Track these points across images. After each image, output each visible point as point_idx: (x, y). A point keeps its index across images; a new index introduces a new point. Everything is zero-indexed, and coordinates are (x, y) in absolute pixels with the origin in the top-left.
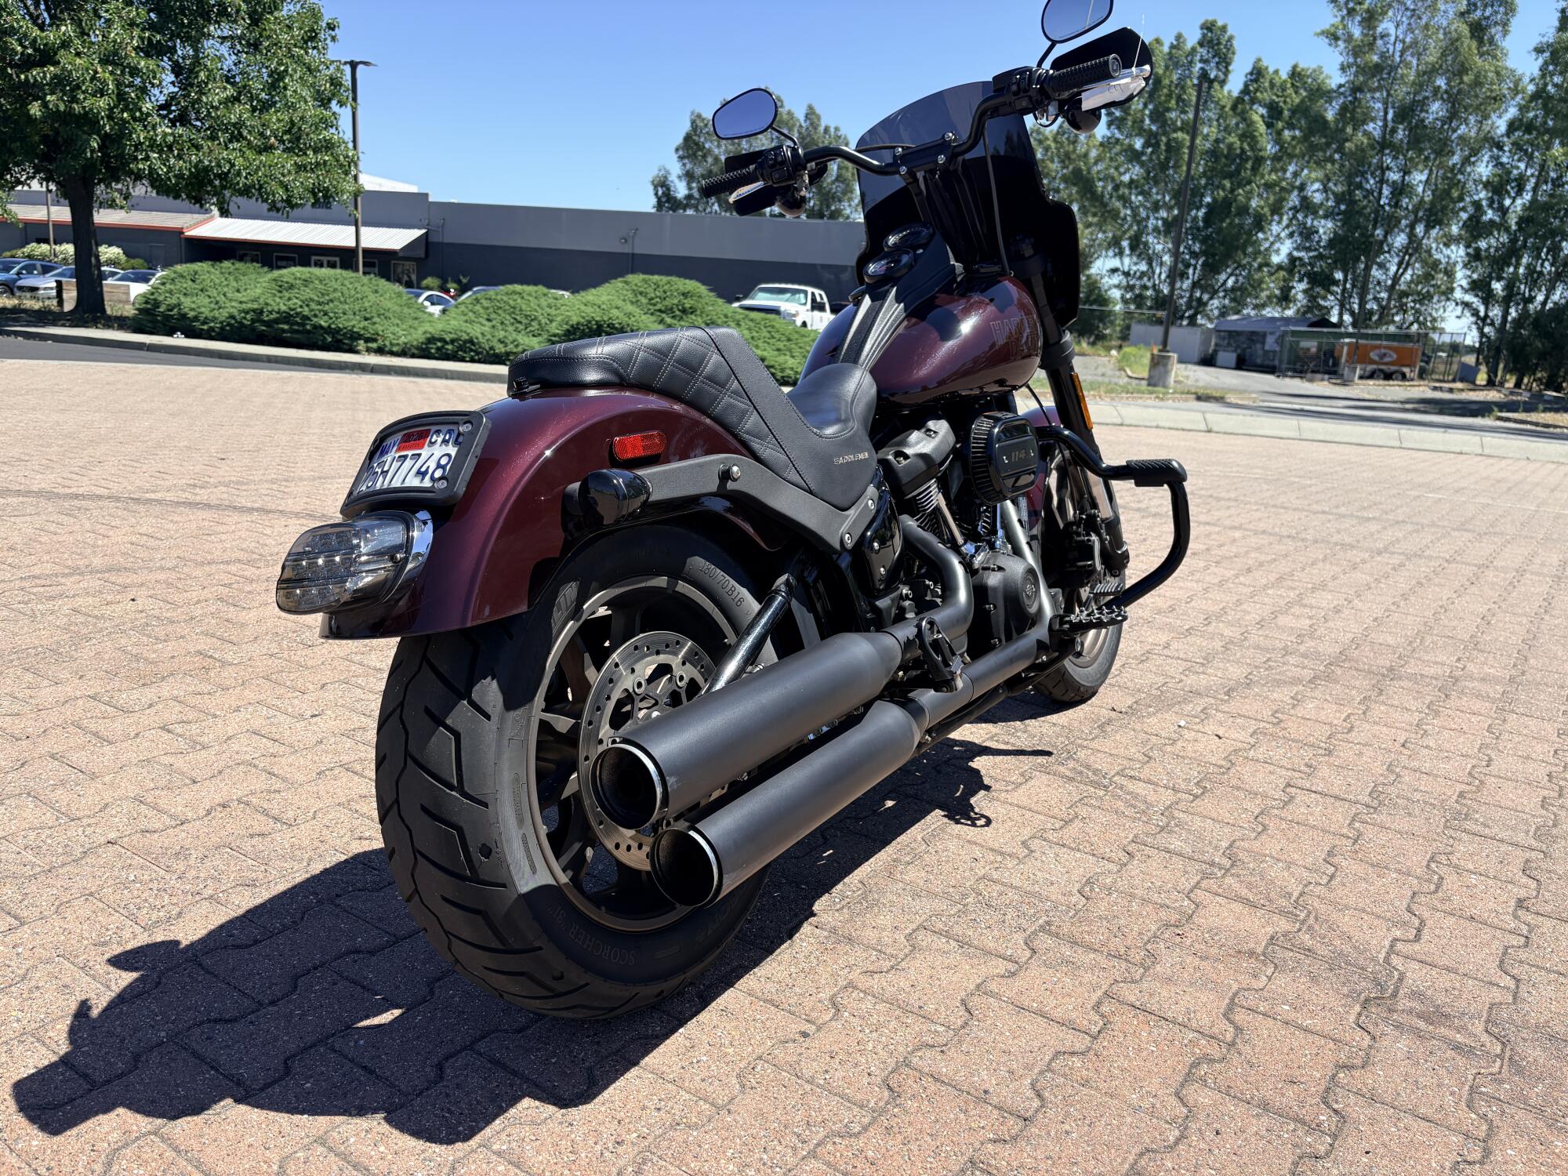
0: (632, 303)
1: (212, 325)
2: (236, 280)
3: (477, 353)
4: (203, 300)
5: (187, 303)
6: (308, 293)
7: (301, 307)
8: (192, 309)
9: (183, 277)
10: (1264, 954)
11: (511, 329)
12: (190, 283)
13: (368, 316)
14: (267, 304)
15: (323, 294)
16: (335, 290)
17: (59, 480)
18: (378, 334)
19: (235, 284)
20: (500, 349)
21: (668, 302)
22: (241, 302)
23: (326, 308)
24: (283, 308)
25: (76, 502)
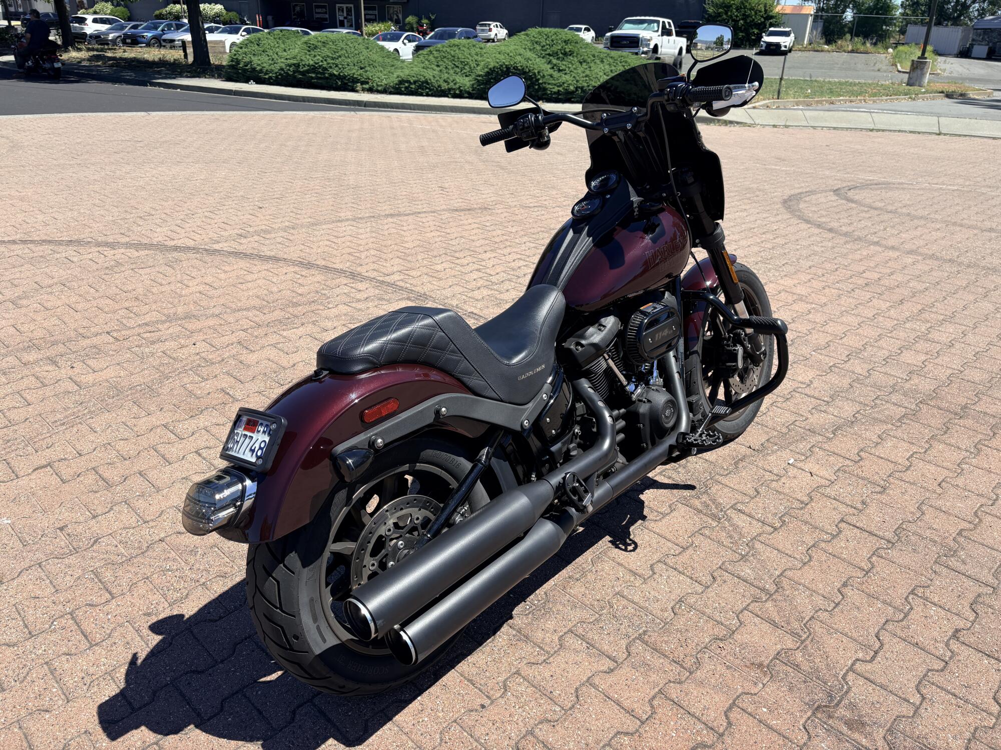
0: (530, 50)
1: (270, 75)
2: (284, 43)
3: (430, 90)
4: (265, 58)
5: (256, 60)
6: (326, 52)
7: (322, 61)
8: (259, 65)
9: (252, 42)
10: (768, 667)
11: (452, 72)
12: (256, 46)
13: (362, 66)
14: (302, 60)
15: (335, 52)
16: (342, 49)
17: (169, 233)
18: (369, 79)
19: (283, 46)
20: (445, 86)
21: (555, 48)
22: (287, 59)
23: (337, 62)
25: (176, 254)
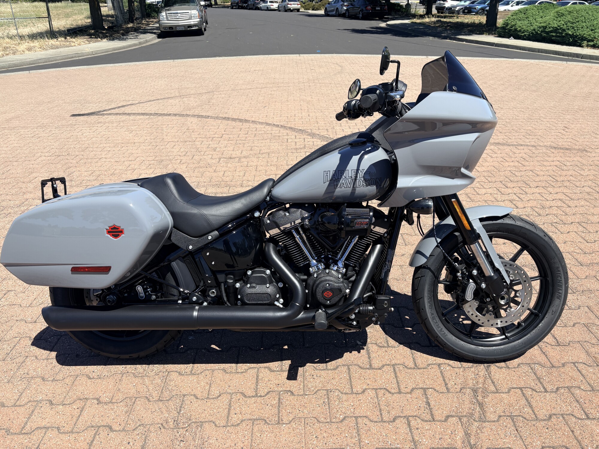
1: (526, 33)
2: (543, 12)
4: (526, 22)
5: (519, 23)
6: (569, 18)
7: (563, 25)
8: (520, 27)
9: (521, 12)
12: (523, 14)
13: (593, 28)
14: (549, 24)
15: (576, 18)
18: (595, 38)
19: (541, 14)
22: (540, 23)
23: (575, 25)
24: (556, 26)
